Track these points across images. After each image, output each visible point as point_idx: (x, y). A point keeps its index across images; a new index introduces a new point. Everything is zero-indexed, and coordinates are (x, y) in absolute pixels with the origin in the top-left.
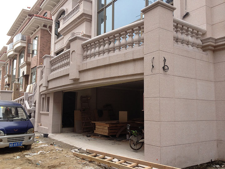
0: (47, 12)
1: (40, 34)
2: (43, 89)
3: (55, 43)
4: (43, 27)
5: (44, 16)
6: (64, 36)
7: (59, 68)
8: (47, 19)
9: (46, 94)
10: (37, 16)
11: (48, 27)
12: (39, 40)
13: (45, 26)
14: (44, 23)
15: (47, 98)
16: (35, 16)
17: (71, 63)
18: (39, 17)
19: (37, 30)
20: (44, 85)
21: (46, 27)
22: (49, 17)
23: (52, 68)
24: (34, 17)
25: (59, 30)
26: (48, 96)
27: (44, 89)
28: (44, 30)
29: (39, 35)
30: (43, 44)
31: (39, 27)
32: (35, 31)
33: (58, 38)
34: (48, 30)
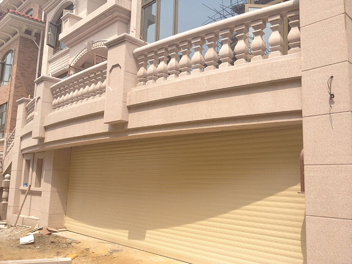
0: (31, 10)
1: (18, 46)
2: (31, 142)
3: (50, 62)
4: (25, 33)
5: (27, 13)
6: (71, 48)
7: (72, 101)
8: (34, 20)
9: (34, 153)
10: (14, 13)
11: (33, 34)
12: (16, 56)
13: (28, 32)
14: (27, 27)
15: (36, 160)
16: (11, 13)
17: (109, 89)
18: (19, 14)
19: (12, 39)
20: (35, 135)
21: (30, 35)
22: (36, 17)
23: (55, 101)
24: (9, 14)
25: (61, 36)
26: (38, 156)
27: (35, 142)
28: (27, 39)
29: (16, 48)
30: (23, 64)
31: (17, 33)
32: (8, 40)
33: (55, 52)
34: (34, 39)
